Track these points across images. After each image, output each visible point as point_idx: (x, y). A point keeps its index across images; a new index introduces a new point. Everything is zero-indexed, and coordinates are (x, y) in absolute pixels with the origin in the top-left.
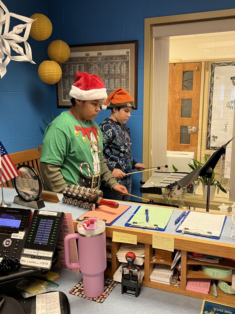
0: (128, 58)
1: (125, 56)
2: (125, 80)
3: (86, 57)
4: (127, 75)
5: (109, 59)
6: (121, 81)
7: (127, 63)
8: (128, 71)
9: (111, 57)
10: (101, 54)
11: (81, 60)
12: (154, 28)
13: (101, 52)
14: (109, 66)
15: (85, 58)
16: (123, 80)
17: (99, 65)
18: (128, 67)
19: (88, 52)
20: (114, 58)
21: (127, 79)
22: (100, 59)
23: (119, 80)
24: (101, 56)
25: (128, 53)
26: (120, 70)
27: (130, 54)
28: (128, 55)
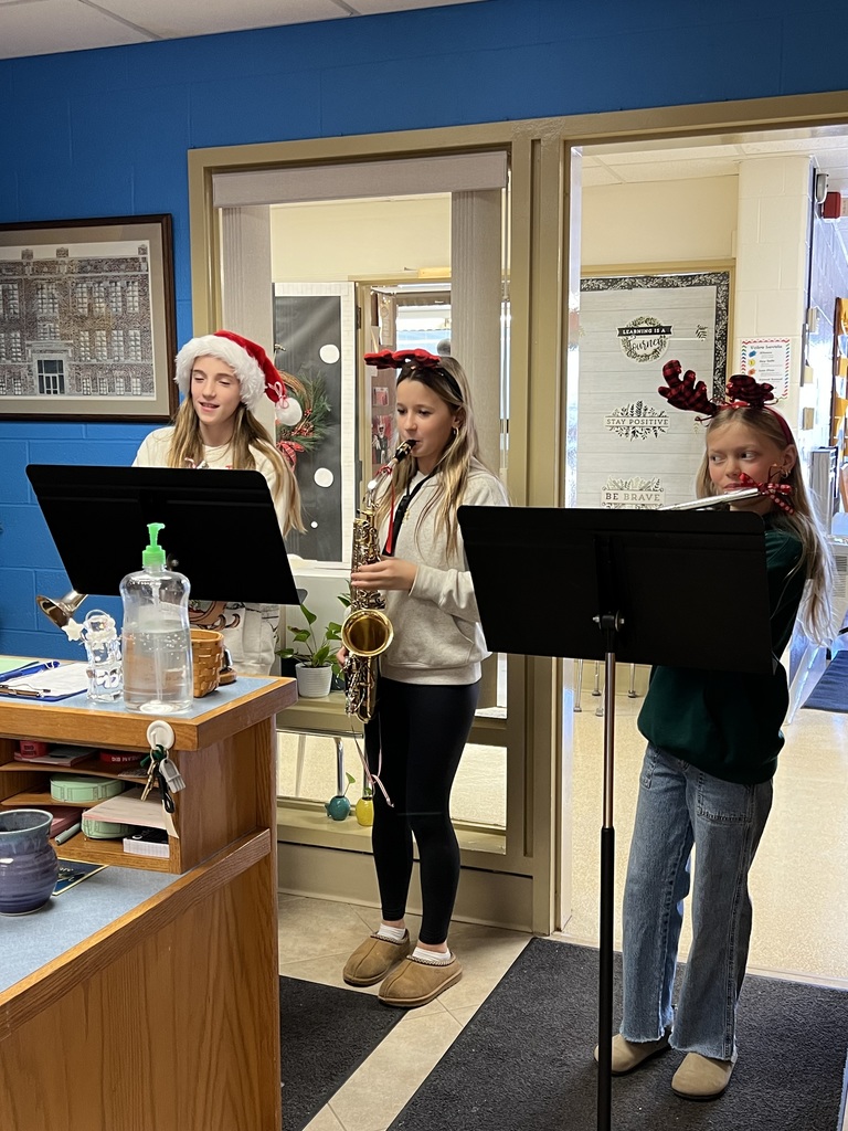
0: (143, 266)
1: (135, 260)
2: (138, 332)
3: (25, 261)
4: (144, 318)
5: (89, 268)
6: (126, 335)
7: (144, 281)
8: (144, 305)
9: (96, 265)
10: (66, 253)
11: (8, 270)
12: (216, 179)
13: (65, 246)
14: (90, 291)
15: (21, 264)
16: (131, 333)
17: (63, 287)
18: (143, 293)
19: (30, 247)
20: (106, 268)
21: (145, 331)
22: (64, 269)
23: (121, 332)
24: (66, 260)
25: (143, 250)
26: (124, 303)
27: (148, 256)
28: (144, 260)
